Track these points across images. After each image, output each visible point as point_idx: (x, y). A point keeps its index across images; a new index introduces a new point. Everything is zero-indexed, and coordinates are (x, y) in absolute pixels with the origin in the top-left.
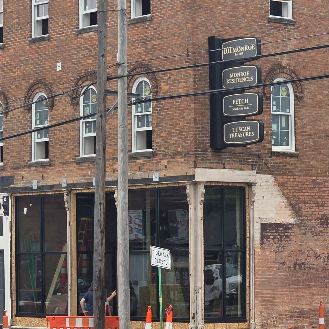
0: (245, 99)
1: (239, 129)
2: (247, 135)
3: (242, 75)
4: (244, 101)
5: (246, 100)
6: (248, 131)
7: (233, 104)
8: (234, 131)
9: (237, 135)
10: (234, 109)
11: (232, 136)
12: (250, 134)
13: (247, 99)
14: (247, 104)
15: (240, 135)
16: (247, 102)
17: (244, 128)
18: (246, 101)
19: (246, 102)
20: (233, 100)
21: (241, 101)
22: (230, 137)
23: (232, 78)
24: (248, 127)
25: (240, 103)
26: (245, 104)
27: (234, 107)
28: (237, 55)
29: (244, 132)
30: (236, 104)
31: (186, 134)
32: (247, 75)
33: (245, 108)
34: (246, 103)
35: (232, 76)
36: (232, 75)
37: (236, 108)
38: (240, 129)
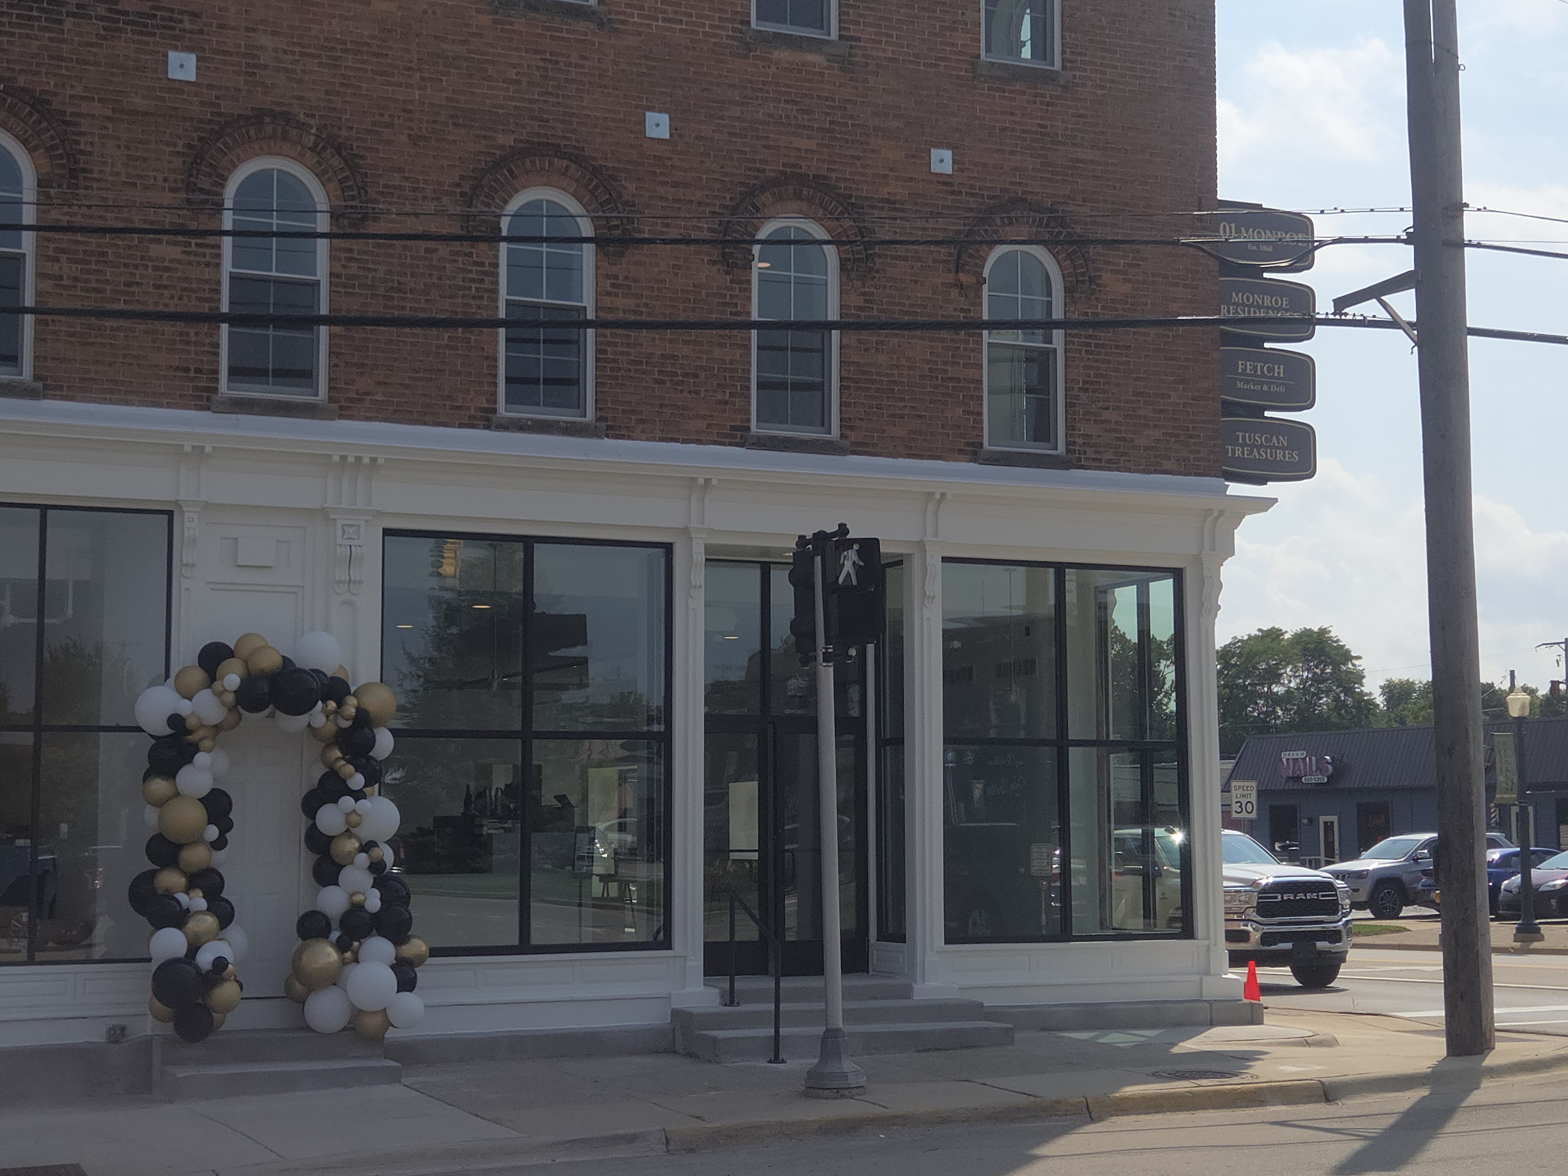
0: (1276, 367)
1: (1254, 439)
2: (1280, 456)
3: (1267, 302)
4: (1270, 370)
5: (1279, 368)
6: (1283, 448)
7: (1240, 371)
8: (1240, 441)
9: (1251, 452)
10: (1240, 385)
11: (1233, 451)
12: (1287, 455)
13: (1282, 367)
14: (1278, 378)
15: (1260, 454)
16: (1282, 375)
17: (1271, 437)
18: (1276, 371)
19: (1279, 373)
20: (1240, 362)
21: (1262, 368)
22: (1230, 455)
23: (1237, 304)
24: (1281, 438)
25: (1259, 373)
26: (1273, 377)
27: (1241, 380)
28: (1254, 248)
29: (1269, 447)
30: (1248, 371)
31: (1191, 426)
32: (1284, 306)
33: (1274, 388)
34: (1276, 375)
35: (1236, 298)
36: (1237, 295)
37: (1247, 382)
38: (1260, 440)
